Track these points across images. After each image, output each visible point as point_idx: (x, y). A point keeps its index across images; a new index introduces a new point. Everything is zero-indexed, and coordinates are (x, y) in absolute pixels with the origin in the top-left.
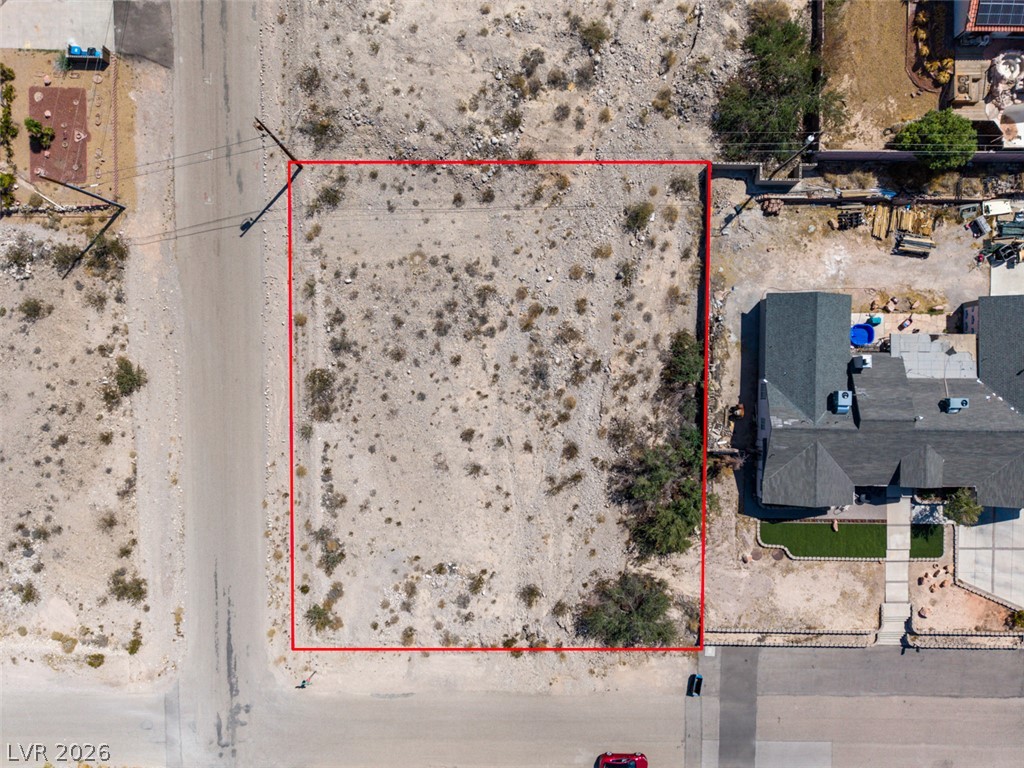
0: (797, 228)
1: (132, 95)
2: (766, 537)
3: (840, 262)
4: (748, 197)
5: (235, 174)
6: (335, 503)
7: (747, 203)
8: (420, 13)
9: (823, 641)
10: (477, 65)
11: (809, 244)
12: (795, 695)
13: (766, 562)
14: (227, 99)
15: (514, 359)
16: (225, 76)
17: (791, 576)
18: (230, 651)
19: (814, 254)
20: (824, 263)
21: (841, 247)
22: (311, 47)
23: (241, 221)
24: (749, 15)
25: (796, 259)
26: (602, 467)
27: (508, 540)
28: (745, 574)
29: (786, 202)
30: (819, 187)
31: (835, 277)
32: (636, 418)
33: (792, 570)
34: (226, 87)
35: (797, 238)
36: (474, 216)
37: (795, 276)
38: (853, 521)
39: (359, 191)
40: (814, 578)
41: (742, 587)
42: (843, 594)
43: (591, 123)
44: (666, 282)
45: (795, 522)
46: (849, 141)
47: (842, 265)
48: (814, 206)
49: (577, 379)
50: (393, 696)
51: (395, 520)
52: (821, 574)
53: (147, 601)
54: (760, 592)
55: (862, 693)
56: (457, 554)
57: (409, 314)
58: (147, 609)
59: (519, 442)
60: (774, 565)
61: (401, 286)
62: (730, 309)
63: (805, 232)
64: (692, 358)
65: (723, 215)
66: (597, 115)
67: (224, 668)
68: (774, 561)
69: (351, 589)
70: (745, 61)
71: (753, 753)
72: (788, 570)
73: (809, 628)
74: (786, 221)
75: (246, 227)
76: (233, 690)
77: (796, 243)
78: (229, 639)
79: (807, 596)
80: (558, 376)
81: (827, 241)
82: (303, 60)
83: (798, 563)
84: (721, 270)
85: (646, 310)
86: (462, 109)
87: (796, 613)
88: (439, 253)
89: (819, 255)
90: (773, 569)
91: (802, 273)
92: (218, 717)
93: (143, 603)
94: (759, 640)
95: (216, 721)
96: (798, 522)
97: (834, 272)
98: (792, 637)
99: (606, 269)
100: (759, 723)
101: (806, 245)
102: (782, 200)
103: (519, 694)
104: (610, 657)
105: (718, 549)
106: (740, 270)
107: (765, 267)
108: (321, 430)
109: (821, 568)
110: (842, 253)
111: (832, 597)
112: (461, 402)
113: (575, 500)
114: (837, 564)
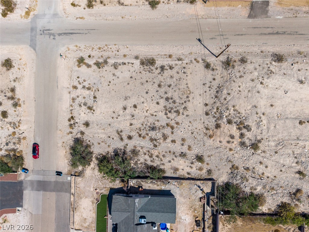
0: (196, 207)
1: (240, 6)
2: (103, 196)
3: (186, 220)
4: (206, 193)
5: (215, 37)
6: (115, 66)
7: (204, 192)
8: (263, 94)
9: (72, 213)
10: (247, 111)
11: (191, 211)
12: (56, 204)
13: (96, 196)
14: (238, 35)
15: (158, 121)
16: (245, 34)
17: (91, 203)
18: (72, 33)
19: (188, 212)
20: (185, 215)
21: (190, 221)
22: (254, 61)
23: (201, 39)
24: (261, 194)
25: (187, 207)
26: (125, 147)
27: (103, 118)
28: (92, 189)
29: (204, 204)
30: (208, 214)
31: (181, 218)
32: (139, 158)
33: (93, 204)
34: (242, 35)
35: (193, 207)
36: (201, 110)
37: (182, 206)
38: (107, 222)
39: (209, 74)
40: (90, 210)
41: (88, 189)
42: (85, 219)
43: (229, 146)
44: (181, 167)
45: (107, 205)
46: (222, 224)
47: (185, 221)
48: (203, 213)
49: (152, 140)
50: (57, 82)
51: (110, 84)
52: (92, 213)
53: (87, 9)
54: (86, 194)
55: (56, 224)
56: (99, 103)
57: (172, 89)
58: (84, 9)
59: (133, 122)
60: (94, 198)
61: (180, 87)
62: (172, 187)
63: (195, 210)
64: (157, 175)
65: (200, 185)
66: (231, 147)
67: (67, 32)
68: (96, 198)
69: (89, 70)
70: (247, 193)
71: (38, 191)
72: (93, 203)
73: (75, 208)
74: (198, 204)
75: (199, 40)
76: (60, 34)
77: (192, 207)
78: (75, 33)
79: (85, 208)
80: (152, 134)
81: (192, 216)
82: (249, 58)
83: (95, 206)
84: (184, 184)
85: (172, 161)
86: (234, 107)
87: (80, 205)
88: (190, 99)
89: (188, 214)
90: (93, 198)
91: (183, 209)
92: (52, 30)
93: (86, 7)
94: (72, 193)
95: (51, 29)
96: (107, 206)
97: (183, 218)
98: (73, 203)
99: (185, 149)
100: (48, 193)
101: (191, 210)
103: (57, 120)
104: (68, 148)
105: (99, 182)
106: (184, 190)
107: (184, 198)
108: (137, 62)
109: (93, 213)
110: (188, 221)
111: (85, 216)
112: (145, 104)
113: (115, 138)
114: (94, 217)
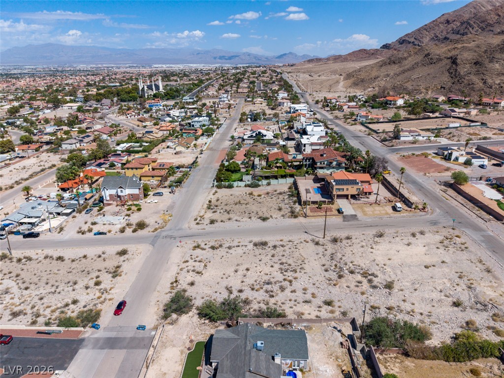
0: (338, 355)
1: (335, 217)
2: (199, 344)
3: (326, 372)
4: (347, 336)
6: (230, 248)
7: (344, 335)
8: (377, 253)
9: (144, 369)
10: (366, 265)
11: (332, 359)
12: (121, 363)
13: (188, 344)
15: (273, 278)
16: (344, 228)
17: (179, 353)
18: (192, 236)
19: (328, 361)
20: (324, 365)
21: (334, 372)
22: (358, 238)
23: (307, 231)
25: (324, 354)
27: (212, 279)
28: (184, 337)
29: (349, 350)
30: (360, 360)
31: (318, 370)
32: (252, 305)
33: (182, 354)
34: (342, 228)
35: (333, 355)
36: (319, 270)
37: (316, 354)
38: (200, 375)
39: (320, 249)
40: (176, 362)
41: (179, 336)
42: (165, 374)
43: (359, 290)
44: (306, 312)
45: (204, 353)
46: (383, 367)
47: (325, 372)
48: (350, 362)
49: (267, 292)
51: (222, 258)
52: (177, 365)
54: (175, 342)
56: (210, 269)
57: (286, 258)
59: (244, 280)
60: (186, 347)
61: (294, 256)
63: (337, 358)
65: (336, 326)
67: (187, 236)
68: (188, 347)
69: (204, 251)
71: (102, 349)
72: (182, 352)
73: (153, 360)
74: (341, 352)
75: (306, 232)
76: (180, 237)
77: (331, 355)
78: (195, 236)
79: (168, 359)
80: (269, 287)
81: (335, 366)
82: (354, 237)
83: (184, 357)
84: (314, 329)
85: (294, 307)
86: (352, 262)
87: (162, 355)
88: (306, 262)
89: (328, 363)
90: (184, 346)
91: (318, 357)
93: (208, 224)
94: (153, 346)
95: (173, 235)
96: (204, 354)
97: (321, 369)
98: (150, 358)
99: (308, 297)
100: (115, 351)
101: (331, 358)
102: (349, 346)
104: (162, 307)
105: (197, 328)
106: (315, 335)
107: (318, 343)
108: (251, 245)
109: (180, 365)
110: (331, 373)
111: (164, 370)
112: (259, 268)
113: (223, 293)
114: (180, 371)
